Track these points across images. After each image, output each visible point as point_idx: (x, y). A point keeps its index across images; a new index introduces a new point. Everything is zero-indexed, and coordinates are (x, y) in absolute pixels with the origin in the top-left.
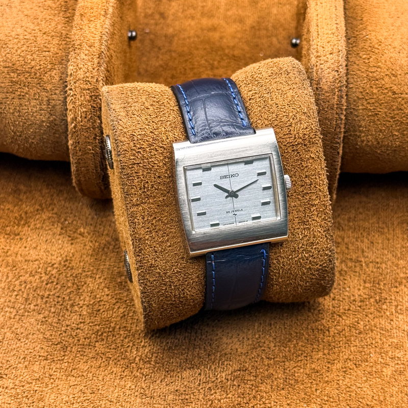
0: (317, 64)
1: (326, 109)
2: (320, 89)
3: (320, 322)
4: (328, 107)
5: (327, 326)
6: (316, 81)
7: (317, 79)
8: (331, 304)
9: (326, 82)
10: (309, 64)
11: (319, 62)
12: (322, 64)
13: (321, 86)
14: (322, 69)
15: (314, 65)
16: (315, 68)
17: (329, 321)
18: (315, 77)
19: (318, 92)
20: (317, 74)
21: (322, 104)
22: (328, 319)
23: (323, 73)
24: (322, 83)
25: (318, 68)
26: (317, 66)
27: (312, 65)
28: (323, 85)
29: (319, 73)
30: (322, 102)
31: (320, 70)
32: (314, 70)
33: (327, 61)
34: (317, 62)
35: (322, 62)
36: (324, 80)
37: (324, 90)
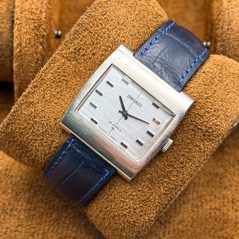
0: (229, 8)
1: (235, 47)
2: (230, 30)
3: (225, 231)
4: (237, 46)
5: (231, 234)
6: (227, 22)
7: (228, 21)
8: (234, 214)
9: (237, 23)
10: (221, 8)
11: (231, 6)
12: (233, 8)
13: (232, 27)
14: (233, 12)
15: (226, 9)
16: (227, 12)
17: (232, 230)
18: (226, 19)
19: (229, 33)
20: (228, 16)
21: (232, 43)
22: (232, 228)
23: (234, 16)
24: (232, 25)
25: (229, 11)
26: (228, 9)
27: (224, 9)
28: (233, 26)
29: (230, 15)
30: (232, 41)
31: (231, 13)
32: (226, 13)
33: (237, 6)
34: (229, 6)
35: (233, 6)
36: (234, 22)
37: (234, 31)
